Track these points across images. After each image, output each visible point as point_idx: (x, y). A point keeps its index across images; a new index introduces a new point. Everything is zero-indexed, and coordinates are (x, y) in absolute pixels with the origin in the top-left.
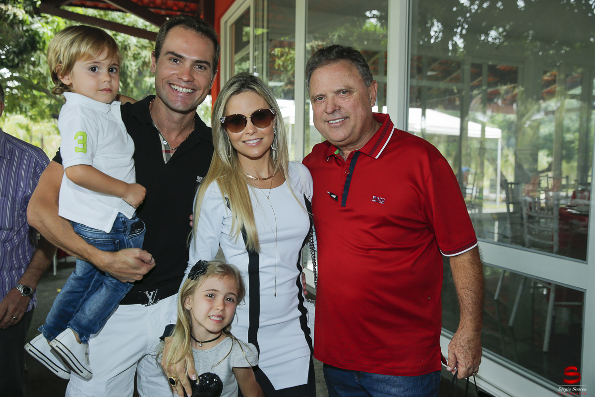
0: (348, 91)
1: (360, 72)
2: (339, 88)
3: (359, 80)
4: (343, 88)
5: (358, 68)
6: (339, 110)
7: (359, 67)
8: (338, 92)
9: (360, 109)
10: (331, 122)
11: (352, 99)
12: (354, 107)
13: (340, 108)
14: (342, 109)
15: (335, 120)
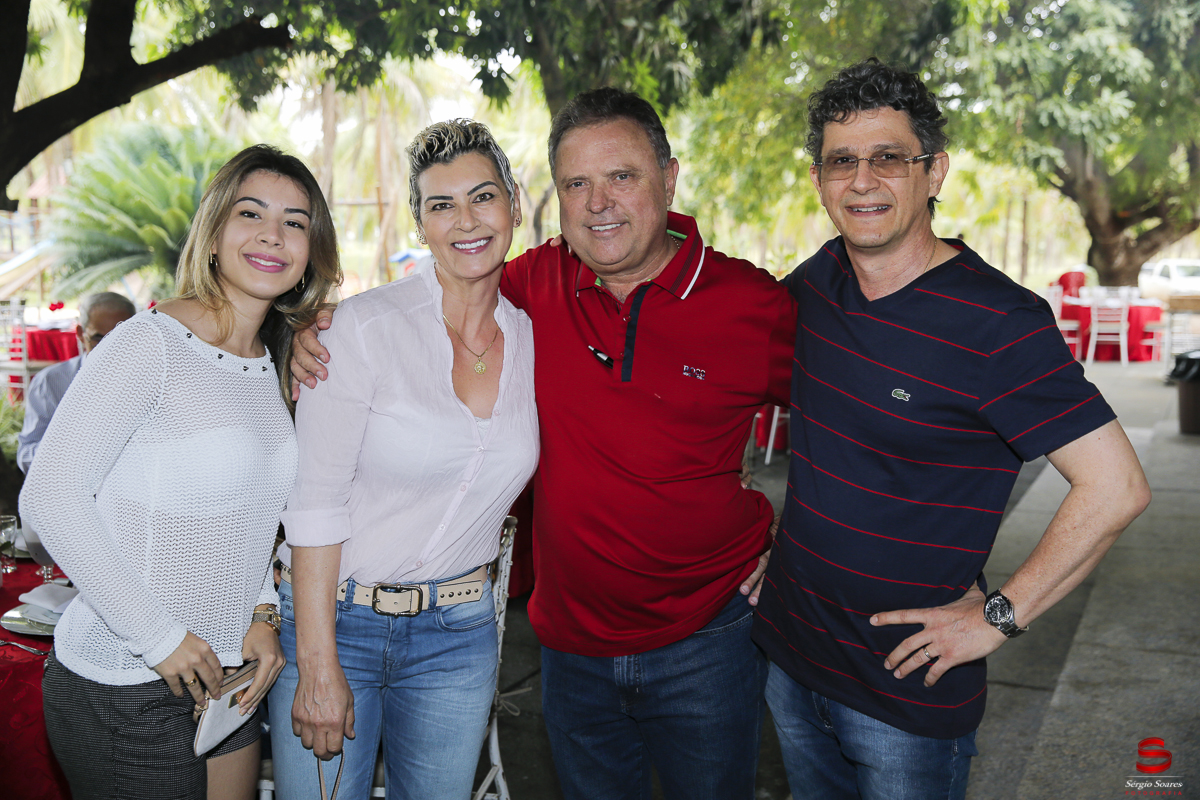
0: (628, 174)
1: (652, 142)
2: (615, 168)
3: (649, 156)
4: (623, 169)
5: (649, 135)
6: (613, 207)
7: (651, 131)
8: (613, 175)
9: (650, 209)
10: (597, 228)
11: (637, 190)
12: (640, 207)
13: (614, 203)
14: (617, 207)
15: (604, 225)
